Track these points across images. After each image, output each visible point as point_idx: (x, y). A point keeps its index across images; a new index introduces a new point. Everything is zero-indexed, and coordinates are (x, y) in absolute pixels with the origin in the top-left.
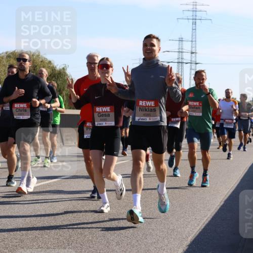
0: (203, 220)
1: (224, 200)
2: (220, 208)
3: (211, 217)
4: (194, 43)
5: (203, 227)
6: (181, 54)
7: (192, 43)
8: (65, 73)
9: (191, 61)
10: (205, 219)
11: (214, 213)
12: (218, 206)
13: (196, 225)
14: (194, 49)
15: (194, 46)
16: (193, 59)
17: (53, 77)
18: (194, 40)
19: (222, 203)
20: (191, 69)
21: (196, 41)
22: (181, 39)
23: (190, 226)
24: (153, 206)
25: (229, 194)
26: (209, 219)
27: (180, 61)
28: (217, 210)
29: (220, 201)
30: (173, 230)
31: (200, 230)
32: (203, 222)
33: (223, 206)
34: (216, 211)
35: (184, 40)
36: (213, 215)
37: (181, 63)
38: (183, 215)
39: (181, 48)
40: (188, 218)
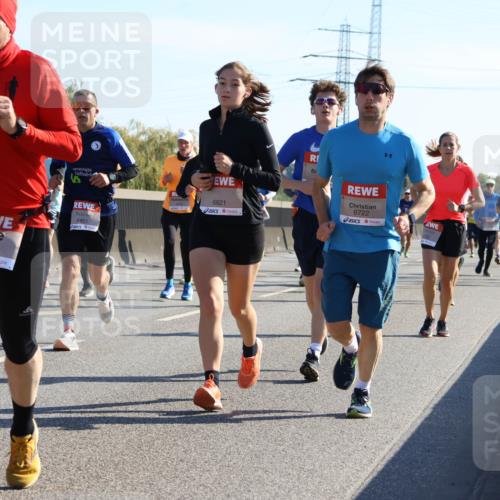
0: (383, 449)
1: (432, 406)
2: (422, 424)
3: (401, 444)
4: (375, 36)
6: (343, 63)
7: (371, 37)
10: (388, 447)
11: (409, 435)
12: (419, 418)
13: (365, 461)
14: (374, 51)
15: (375, 44)
18: (376, 30)
19: (428, 412)
21: (380, 33)
22: (345, 28)
23: (350, 464)
25: (446, 390)
26: (397, 449)
27: (342, 79)
28: (416, 427)
29: (423, 407)
32: (382, 456)
33: (428, 419)
34: (413, 429)
36: (405, 439)
37: (345, 83)
38: (335, 438)
39: (344, 48)
40: (347, 446)
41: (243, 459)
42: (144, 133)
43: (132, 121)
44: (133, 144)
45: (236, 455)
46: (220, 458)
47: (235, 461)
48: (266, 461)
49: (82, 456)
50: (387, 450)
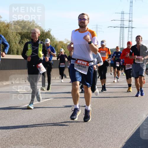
4: (131, 14)
5: (135, 131)
6: (122, 22)
7: (130, 15)
8: (50, 34)
9: (129, 26)
10: (137, 126)
13: (130, 129)
14: (131, 18)
15: (131, 17)
16: (130, 25)
17: (42, 37)
18: (131, 13)
20: (129, 31)
21: (132, 14)
22: (123, 13)
23: (127, 130)
24: (103, 118)
27: (122, 26)
30: (116, 133)
31: (133, 133)
32: (135, 128)
35: (124, 13)
37: (123, 27)
38: (122, 123)
39: (122, 18)
40: (125, 125)
41: (97, 129)
42: (69, 42)
43: (65, 39)
44: (66, 45)
45: (95, 128)
46: (91, 129)
47: (95, 130)
48: (103, 130)
49: (54, 129)
50: (136, 126)
